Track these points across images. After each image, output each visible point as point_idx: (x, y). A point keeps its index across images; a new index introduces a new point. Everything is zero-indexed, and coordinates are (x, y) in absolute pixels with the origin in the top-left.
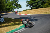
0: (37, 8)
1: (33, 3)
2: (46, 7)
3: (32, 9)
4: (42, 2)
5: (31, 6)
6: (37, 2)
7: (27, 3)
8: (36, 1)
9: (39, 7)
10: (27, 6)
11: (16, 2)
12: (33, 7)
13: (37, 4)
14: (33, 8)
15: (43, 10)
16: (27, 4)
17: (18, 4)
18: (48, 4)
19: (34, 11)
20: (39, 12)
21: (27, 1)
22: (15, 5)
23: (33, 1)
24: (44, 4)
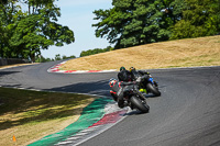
0: (143, 43)
1: (124, 22)
2: (180, 37)
3: (123, 47)
4: (165, 15)
5: (115, 35)
6: (141, 13)
8: (135, 13)
9: (150, 38)
10: (98, 34)
11: (51, 19)
12: (127, 37)
13: (143, 26)
14: (124, 41)
15: (170, 49)
16: (99, 25)
17: (56, 25)
18: (188, 22)
19: (131, 53)
21: (96, 12)
23: (124, 10)
24: (175, 23)
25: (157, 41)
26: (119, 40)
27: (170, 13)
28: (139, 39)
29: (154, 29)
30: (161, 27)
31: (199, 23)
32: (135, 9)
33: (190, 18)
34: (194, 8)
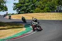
1: (21, 6)
2: (36, 12)
5: (18, 10)
6: (26, 5)
7: (15, 6)
9: (28, 12)
10: (14, 9)
11: (2, 4)
14: (21, 12)
15: (37, 15)
16: (14, 7)
21: (14, 3)
23: (22, 3)
24: (35, 8)
25: (30, 13)
26: (19, 12)
27: (34, 6)
28: (25, 12)
30: (32, 9)
31: (42, 9)
32: (25, 3)
33: (40, 7)
34: (41, 5)
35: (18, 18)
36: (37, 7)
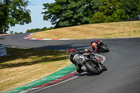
1: (62, 11)
2: (96, 22)
4: (87, 8)
5: (55, 19)
6: (73, 6)
7: (47, 10)
8: (69, 6)
10: (45, 18)
11: (17, 8)
12: (63, 21)
16: (46, 13)
17: (21, 12)
18: (102, 13)
20: (87, 32)
21: (44, 5)
22: (13, 16)
24: (93, 13)
25: (82, 24)
26: (58, 23)
27: (90, 7)
28: (70, 23)
29: (80, 17)
30: (85, 16)
31: (109, 14)
32: (69, 3)
33: (103, 10)
34: (106, 4)
35: (55, 38)
36: (97, 9)
